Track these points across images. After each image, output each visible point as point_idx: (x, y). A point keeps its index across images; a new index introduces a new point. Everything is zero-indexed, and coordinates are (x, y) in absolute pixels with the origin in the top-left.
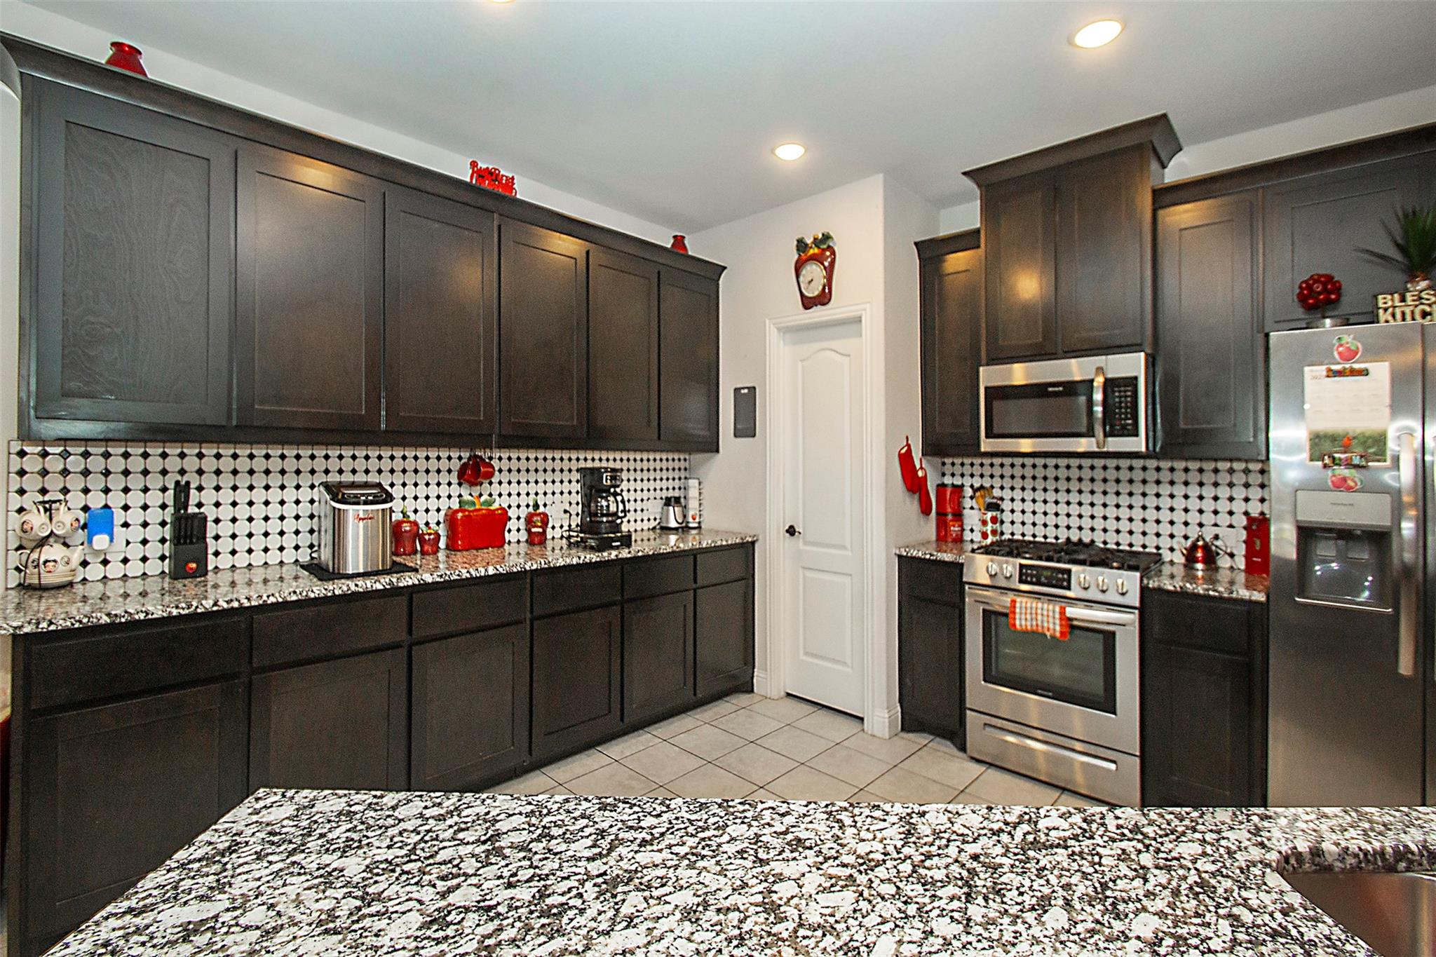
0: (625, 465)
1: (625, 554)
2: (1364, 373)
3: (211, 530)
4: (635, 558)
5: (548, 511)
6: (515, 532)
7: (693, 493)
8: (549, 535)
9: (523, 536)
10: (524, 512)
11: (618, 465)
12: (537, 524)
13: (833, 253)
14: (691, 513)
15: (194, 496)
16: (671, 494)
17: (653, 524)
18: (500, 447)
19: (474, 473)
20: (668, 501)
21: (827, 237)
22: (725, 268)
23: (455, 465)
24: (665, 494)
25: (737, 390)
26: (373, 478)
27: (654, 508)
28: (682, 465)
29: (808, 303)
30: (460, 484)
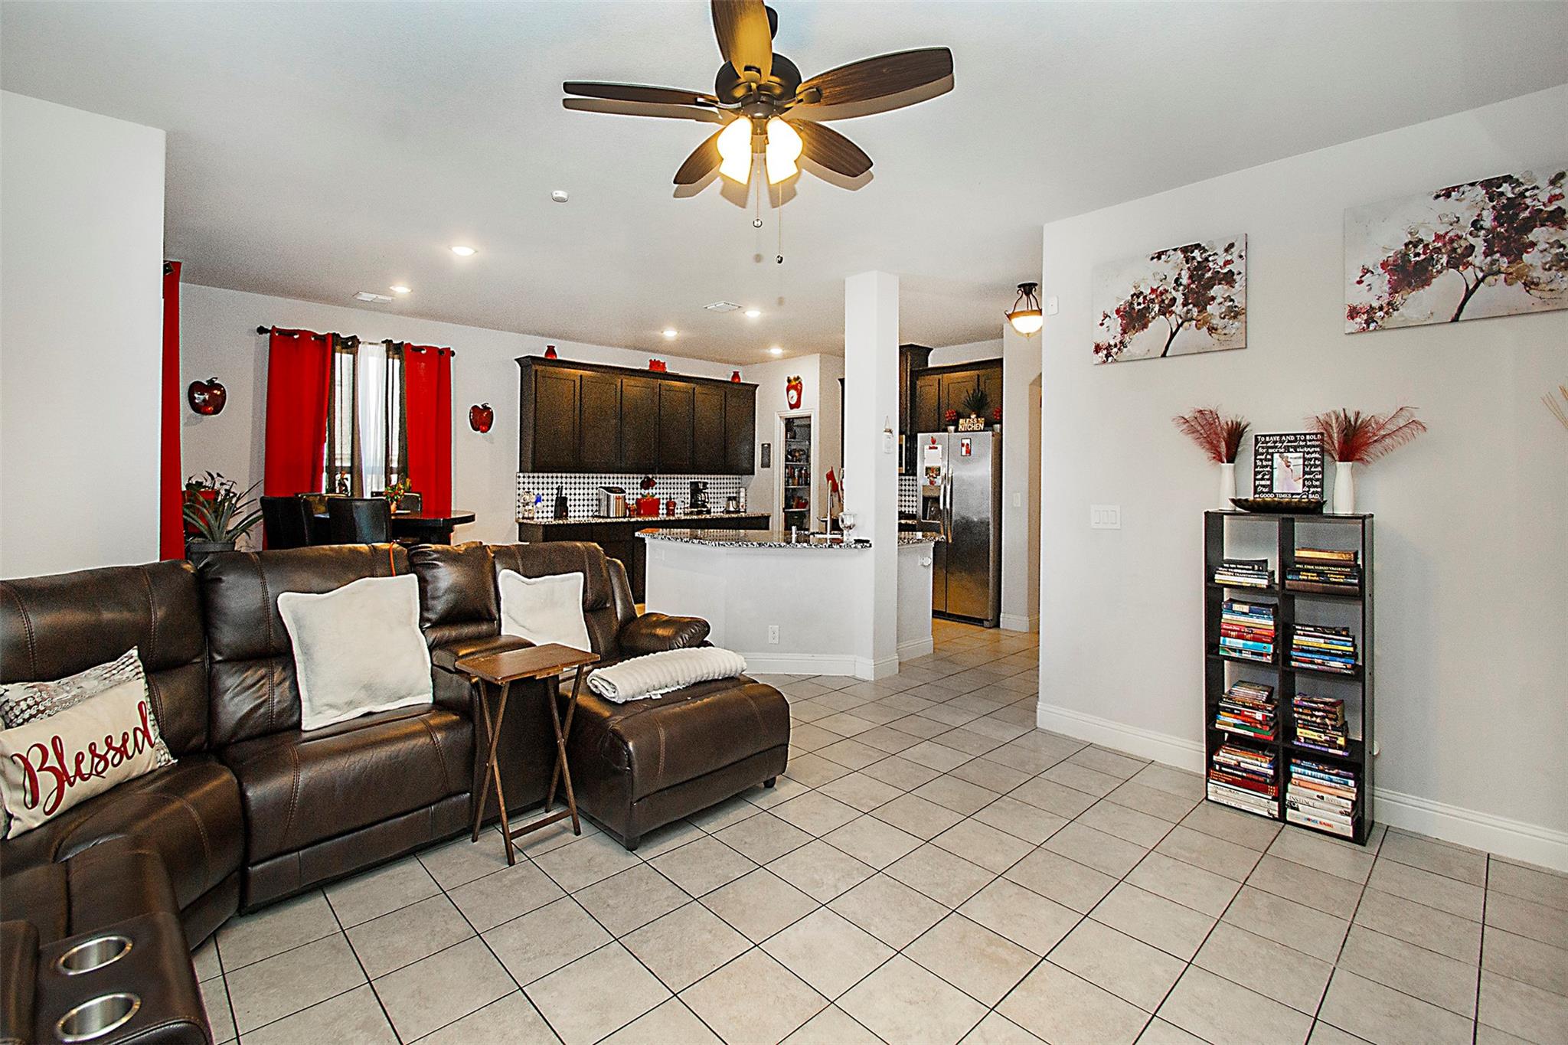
0: (709, 481)
1: (708, 516)
2: (936, 448)
3: (568, 503)
4: (712, 519)
5: (675, 500)
6: (662, 510)
7: (742, 494)
8: (676, 511)
9: (665, 511)
10: (665, 501)
11: (706, 481)
12: (671, 505)
13: (801, 384)
14: (741, 504)
15: (564, 491)
16: (732, 495)
17: (722, 509)
18: (659, 473)
19: (647, 484)
20: (730, 499)
21: (798, 378)
22: (757, 386)
23: (640, 481)
24: (728, 495)
25: (763, 445)
26: (619, 486)
27: (723, 502)
28: (737, 481)
29: (792, 407)
30: (641, 489)
